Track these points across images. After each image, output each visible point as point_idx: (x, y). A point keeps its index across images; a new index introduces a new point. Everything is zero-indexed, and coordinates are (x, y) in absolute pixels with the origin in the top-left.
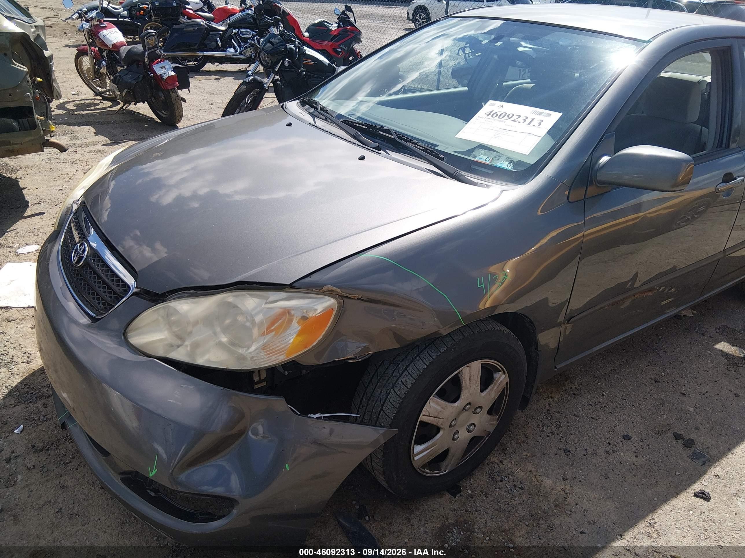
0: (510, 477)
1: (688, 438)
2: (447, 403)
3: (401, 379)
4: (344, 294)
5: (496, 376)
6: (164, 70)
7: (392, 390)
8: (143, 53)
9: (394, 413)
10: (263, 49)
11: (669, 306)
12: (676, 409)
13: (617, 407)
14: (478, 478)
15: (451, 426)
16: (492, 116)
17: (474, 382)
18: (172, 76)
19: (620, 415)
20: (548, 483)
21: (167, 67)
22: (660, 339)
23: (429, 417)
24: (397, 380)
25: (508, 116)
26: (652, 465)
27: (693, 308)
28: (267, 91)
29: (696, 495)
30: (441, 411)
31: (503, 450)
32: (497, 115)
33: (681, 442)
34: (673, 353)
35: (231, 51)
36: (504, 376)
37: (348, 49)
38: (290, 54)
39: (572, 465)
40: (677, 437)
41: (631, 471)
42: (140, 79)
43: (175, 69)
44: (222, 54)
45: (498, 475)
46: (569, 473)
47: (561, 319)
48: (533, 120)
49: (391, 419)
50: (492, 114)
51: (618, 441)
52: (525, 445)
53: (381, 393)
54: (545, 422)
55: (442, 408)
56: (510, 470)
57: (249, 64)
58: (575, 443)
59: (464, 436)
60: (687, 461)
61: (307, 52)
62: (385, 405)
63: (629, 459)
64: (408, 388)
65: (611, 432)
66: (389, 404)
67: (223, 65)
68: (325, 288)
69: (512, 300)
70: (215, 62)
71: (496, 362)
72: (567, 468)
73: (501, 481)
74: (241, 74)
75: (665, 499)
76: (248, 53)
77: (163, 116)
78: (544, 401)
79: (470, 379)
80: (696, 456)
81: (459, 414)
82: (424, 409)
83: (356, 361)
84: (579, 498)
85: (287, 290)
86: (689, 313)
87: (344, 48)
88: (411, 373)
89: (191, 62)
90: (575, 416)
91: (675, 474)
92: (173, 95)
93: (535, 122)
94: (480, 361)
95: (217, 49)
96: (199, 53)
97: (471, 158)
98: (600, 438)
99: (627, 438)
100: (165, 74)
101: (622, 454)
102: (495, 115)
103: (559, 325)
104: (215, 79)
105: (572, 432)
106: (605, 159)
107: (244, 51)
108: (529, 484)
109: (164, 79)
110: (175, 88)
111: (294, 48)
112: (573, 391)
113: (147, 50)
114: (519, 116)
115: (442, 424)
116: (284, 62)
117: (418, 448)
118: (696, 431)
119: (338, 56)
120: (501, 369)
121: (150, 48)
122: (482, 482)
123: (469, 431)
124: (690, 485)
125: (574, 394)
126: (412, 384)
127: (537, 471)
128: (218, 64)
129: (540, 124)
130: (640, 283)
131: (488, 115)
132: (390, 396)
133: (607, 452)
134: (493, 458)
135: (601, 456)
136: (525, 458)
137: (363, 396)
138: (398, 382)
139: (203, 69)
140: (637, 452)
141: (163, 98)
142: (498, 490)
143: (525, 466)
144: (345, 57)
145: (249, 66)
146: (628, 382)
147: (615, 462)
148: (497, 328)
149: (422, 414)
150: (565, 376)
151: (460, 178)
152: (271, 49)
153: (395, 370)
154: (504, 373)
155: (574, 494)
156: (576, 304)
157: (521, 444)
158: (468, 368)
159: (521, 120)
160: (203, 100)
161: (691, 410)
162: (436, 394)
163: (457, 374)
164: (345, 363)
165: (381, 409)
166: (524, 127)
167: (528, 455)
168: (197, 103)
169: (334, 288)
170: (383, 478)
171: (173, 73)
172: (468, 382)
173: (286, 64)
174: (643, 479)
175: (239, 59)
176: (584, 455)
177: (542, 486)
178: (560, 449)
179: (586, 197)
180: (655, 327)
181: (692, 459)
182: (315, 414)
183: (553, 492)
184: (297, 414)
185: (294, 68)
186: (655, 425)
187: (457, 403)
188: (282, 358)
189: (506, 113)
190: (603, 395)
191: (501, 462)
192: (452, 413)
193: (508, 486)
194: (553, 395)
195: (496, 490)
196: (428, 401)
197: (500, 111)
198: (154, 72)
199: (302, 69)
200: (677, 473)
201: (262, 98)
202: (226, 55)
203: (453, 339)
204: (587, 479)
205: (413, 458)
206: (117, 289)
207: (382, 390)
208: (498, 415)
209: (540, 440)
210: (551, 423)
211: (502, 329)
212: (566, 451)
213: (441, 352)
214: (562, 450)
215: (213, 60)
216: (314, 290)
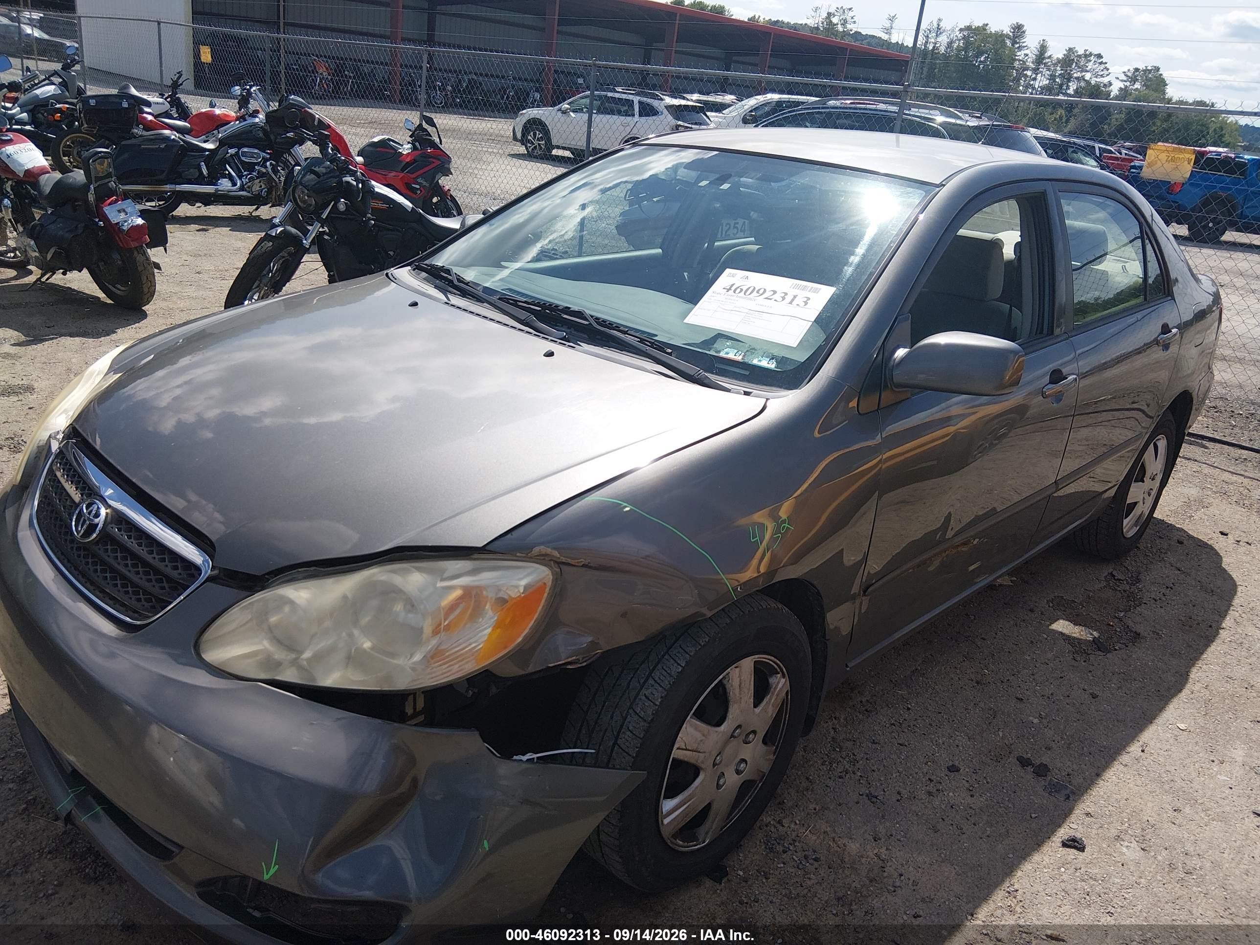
0: (797, 844)
1: (1038, 762)
2: (709, 727)
3: (644, 691)
4: (564, 559)
5: (773, 680)
6: (122, 215)
7: (631, 711)
8: (85, 188)
9: (637, 747)
10: (301, 184)
11: (977, 573)
12: (1014, 721)
13: (931, 725)
14: (749, 852)
15: (714, 765)
16: (734, 292)
17: (746, 691)
18: (138, 226)
19: (938, 737)
20: (853, 847)
21: (129, 210)
22: (972, 621)
23: (685, 752)
24: (638, 694)
25: (758, 292)
26: (995, 807)
27: (1010, 573)
28: (307, 251)
29: (1065, 845)
30: (701, 741)
31: (779, 803)
32: (742, 290)
33: (1030, 769)
34: (995, 640)
35: (225, 184)
36: (783, 680)
37: (430, 185)
38: (347, 191)
39: (883, 817)
40: (1024, 762)
41: (969, 818)
42: (80, 231)
43: (143, 214)
44: (209, 189)
45: (779, 844)
46: (881, 830)
47: (855, 589)
48: (795, 297)
49: (633, 757)
50: (733, 288)
51: (943, 775)
52: (810, 793)
53: (612, 718)
54: (833, 756)
55: (704, 735)
56: (794, 834)
57: (255, 207)
58: (881, 784)
59: (732, 780)
60: (1043, 797)
61: (377, 190)
62: (621, 736)
63: (963, 801)
64: (656, 705)
65: (929, 763)
66: (628, 733)
67: (208, 207)
68: (536, 550)
69: (796, 559)
70: (197, 202)
71: (773, 658)
72: (877, 822)
73: (784, 852)
74: (242, 222)
75: (1024, 855)
76: (256, 188)
77: (118, 292)
78: (826, 726)
79: (740, 686)
80: (1054, 788)
81: (726, 743)
82: (678, 738)
83: (580, 665)
84: (902, 865)
85: (476, 556)
86: (1006, 581)
87: (425, 183)
88: (659, 681)
89: (154, 201)
90: (874, 742)
91: (1031, 817)
92: (140, 258)
93: (799, 300)
94: (753, 657)
95: (200, 180)
96: (168, 186)
97: (712, 353)
98: (916, 773)
99: (953, 769)
100: (125, 221)
101: (951, 794)
102: (739, 290)
103: (854, 598)
104: (197, 231)
105: (875, 768)
106: (901, 353)
107: (249, 184)
108: (825, 852)
109: (124, 230)
110: (142, 246)
111: (355, 183)
112: (864, 706)
113: (93, 182)
114: (775, 292)
115: (703, 762)
116: (338, 204)
117: (668, 805)
118: (1049, 752)
119: (414, 196)
120: (779, 670)
121: (98, 179)
122: (756, 857)
123: (738, 772)
124: (1053, 832)
125: (866, 710)
126: (662, 697)
127: (834, 831)
128: (200, 204)
129: (806, 303)
130: (953, 533)
131: (728, 290)
132: (628, 720)
133: (930, 794)
134: (766, 818)
135: (922, 799)
136: (814, 813)
137: (582, 726)
138: (639, 697)
139: (174, 213)
140: (971, 788)
141: (119, 262)
142: (782, 865)
143: (815, 825)
144: (425, 197)
145: (257, 209)
146: (940, 686)
147: (943, 807)
148: (773, 605)
149: (676, 746)
150: (849, 684)
151: (705, 381)
152: (313, 183)
153: (632, 678)
154: (784, 676)
155: (894, 860)
156: (875, 566)
157: (805, 793)
158: (737, 670)
159: (778, 296)
160: (183, 265)
161: (1036, 721)
162: (694, 714)
163: (721, 680)
164: (561, 670)
165: (615, 744)
166: (783, 307)
167: (817, 808)
168: (174, 271)
169: (549, 551)
170: (618, 859)
171: (140, 221)
172: (737, 691)
173: (342, 207)
174: (988, 829)
175: (240, 197)
176: (898, 801)
177: (846, 853)
178: (862, 795)
179: (881, 406)
180: (965, 602)
181: (1050, 793)
182: (524, 755)
183: (863, 860)
184: (496, 756)
185: (354, 215)
186: (990, 747)
187: (725, 724)
188: (470, 667)
189: (755, 288)
190: (909, 709)
191: (780, 822)
192: (717, 743)
193: (796, 859)
194: (837, 714)
195: (779, 866)
196: (684, 725)
197: (746, 285)
198: (105, 218)
199: (369, 215)
200: (1033, 815)
201: (299, 263)
202: (217, 190)
203: (716, 624)
204: (908, 836)
205: (662, 821)
206: (174, 574)
207: (613, 713)
208: (774, 745)
209: (831, 783)
210: (841, 757)
211: (780, 607)
212: (871, 797)
213: (700, 645)
214: (864, 797)
215: (192, 198)
216: (518, 554)
